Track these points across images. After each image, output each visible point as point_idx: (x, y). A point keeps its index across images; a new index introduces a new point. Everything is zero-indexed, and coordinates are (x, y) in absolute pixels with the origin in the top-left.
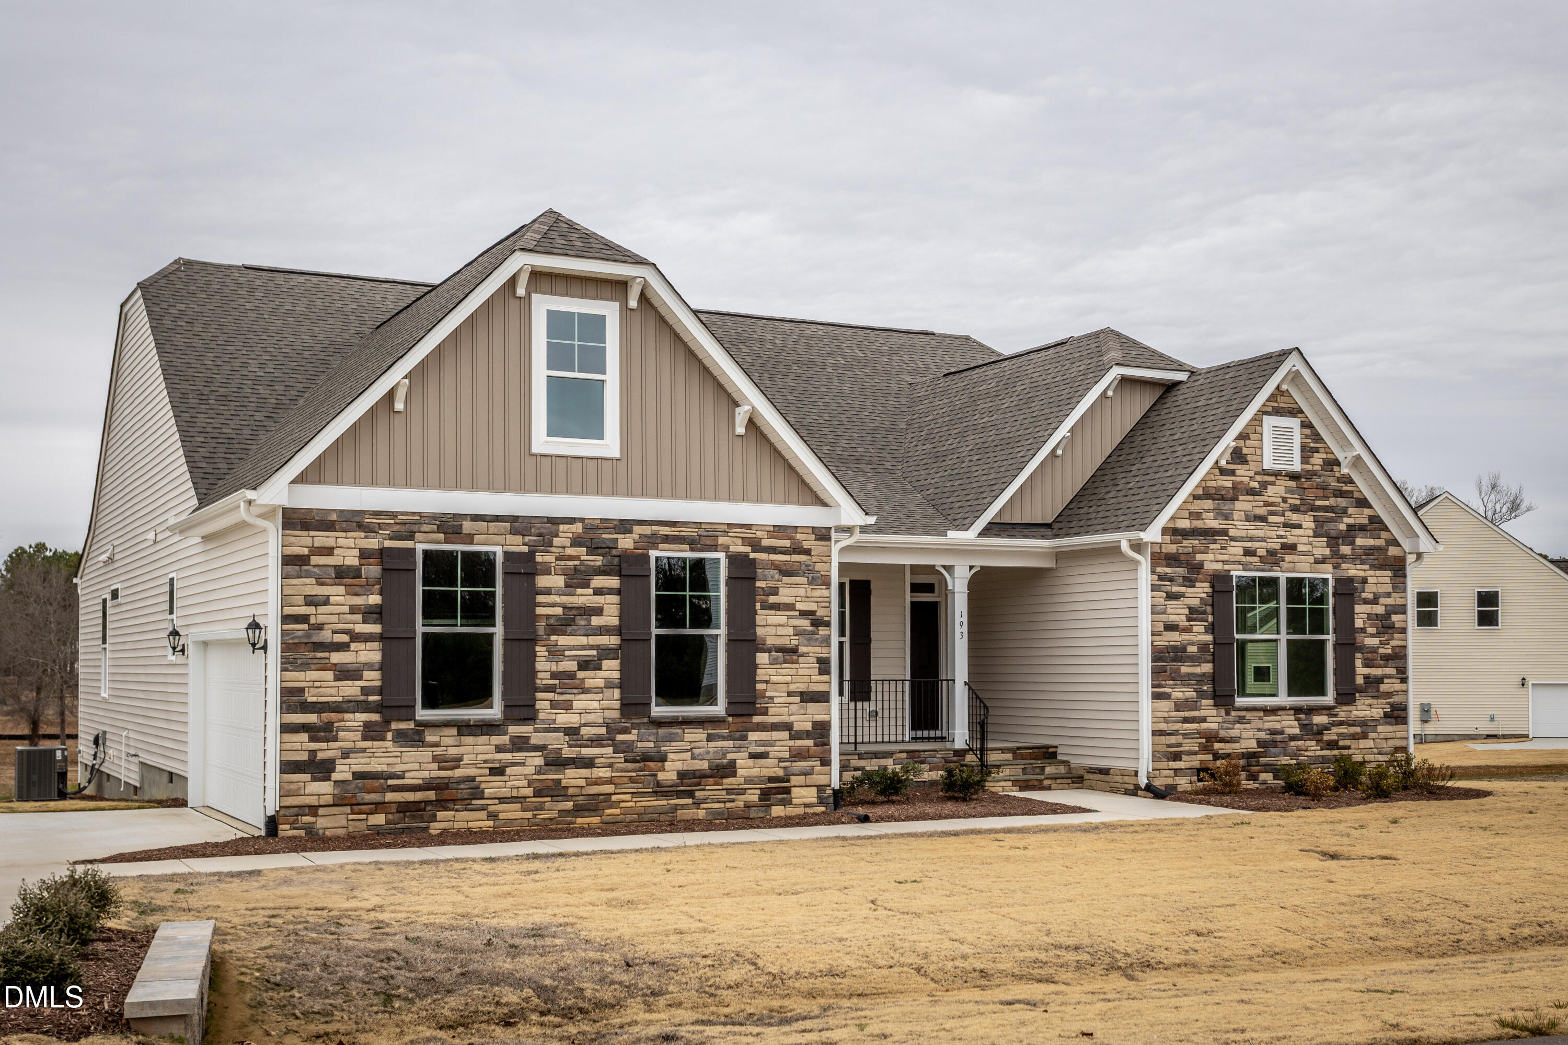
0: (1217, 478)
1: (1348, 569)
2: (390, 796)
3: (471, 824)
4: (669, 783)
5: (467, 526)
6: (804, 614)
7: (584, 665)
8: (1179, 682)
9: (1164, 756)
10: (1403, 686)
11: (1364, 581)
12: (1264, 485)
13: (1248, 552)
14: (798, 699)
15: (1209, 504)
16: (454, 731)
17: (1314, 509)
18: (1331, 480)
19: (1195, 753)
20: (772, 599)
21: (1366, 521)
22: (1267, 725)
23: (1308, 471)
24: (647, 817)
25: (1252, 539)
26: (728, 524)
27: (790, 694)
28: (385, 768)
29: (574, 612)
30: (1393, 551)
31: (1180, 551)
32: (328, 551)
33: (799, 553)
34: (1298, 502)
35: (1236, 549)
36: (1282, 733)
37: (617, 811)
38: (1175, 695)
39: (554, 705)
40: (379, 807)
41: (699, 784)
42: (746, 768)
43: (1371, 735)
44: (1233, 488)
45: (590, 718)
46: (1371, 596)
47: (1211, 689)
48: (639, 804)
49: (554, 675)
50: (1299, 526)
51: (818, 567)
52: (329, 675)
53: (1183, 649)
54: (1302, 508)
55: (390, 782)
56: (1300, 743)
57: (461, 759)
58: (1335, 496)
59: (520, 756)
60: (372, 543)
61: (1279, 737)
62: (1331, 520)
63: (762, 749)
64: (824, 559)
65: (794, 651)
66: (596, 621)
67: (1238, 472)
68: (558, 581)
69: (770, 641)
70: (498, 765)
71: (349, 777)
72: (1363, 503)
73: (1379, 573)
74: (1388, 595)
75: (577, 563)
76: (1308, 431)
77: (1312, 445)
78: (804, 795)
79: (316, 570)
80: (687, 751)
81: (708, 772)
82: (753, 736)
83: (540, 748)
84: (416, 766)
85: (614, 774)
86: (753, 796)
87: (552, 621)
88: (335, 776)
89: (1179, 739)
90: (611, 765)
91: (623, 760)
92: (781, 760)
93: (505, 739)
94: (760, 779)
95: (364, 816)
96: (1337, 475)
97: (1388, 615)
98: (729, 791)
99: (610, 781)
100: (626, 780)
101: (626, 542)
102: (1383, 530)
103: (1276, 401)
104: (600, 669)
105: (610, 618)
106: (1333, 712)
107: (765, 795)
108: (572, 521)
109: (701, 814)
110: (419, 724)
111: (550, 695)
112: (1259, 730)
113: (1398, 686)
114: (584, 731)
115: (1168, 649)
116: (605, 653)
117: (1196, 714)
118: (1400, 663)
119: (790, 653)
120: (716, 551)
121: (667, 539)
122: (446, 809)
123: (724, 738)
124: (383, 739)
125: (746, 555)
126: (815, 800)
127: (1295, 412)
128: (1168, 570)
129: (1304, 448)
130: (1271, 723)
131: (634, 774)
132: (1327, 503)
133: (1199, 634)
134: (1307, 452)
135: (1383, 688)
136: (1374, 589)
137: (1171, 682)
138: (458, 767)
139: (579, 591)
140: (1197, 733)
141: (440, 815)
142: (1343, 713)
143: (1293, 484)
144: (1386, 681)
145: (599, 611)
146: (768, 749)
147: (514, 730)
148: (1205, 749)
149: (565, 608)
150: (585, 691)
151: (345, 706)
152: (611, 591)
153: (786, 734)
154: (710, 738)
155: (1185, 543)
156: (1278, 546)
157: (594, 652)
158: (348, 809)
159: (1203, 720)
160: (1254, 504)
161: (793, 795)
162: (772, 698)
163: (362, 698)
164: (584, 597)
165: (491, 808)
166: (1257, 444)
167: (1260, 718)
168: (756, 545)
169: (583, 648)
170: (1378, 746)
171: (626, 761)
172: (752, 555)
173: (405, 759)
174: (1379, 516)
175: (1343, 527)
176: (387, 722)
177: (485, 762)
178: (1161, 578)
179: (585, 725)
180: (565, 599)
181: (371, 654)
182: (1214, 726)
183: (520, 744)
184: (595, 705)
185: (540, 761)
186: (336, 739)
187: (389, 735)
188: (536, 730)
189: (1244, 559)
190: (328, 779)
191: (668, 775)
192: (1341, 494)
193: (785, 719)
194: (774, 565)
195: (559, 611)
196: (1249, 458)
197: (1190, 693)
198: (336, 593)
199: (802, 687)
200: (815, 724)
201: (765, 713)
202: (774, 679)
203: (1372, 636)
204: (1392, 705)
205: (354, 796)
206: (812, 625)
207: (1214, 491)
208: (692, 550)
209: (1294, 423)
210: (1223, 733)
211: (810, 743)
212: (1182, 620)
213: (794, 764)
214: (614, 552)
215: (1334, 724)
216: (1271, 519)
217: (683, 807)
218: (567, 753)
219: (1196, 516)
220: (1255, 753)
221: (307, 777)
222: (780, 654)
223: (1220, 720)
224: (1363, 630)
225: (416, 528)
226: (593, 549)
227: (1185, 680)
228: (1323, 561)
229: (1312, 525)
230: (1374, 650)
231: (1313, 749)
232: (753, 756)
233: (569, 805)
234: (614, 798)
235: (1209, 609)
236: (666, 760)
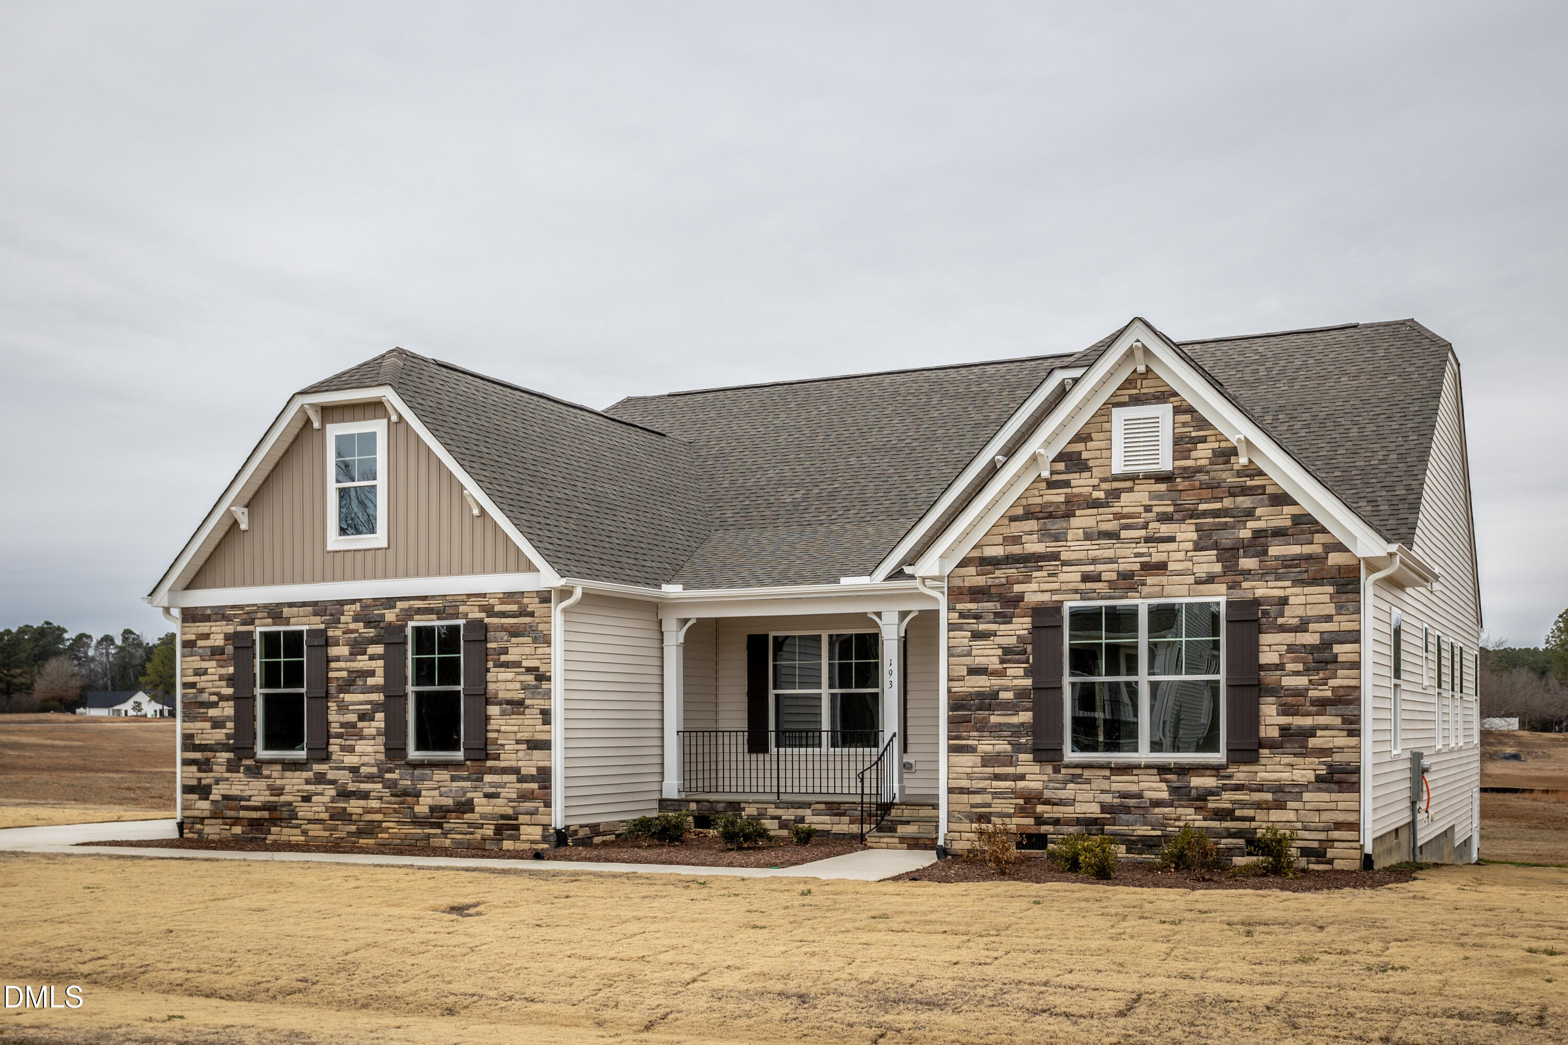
0: (1042, 493)
1: (1253, 588)
2: (243, 814)
3: (291, 838)
4: (422, 815)
5: (286, 612)
6: (529, 670)
7: (363, 717)
8: (985, 734)
9: (967, 817)
10: (1353, 741)
11: (1283, 601)
12: (1115, 494)
13: (1086, 578)
14: (524, 747)
15: (1032, 525)
16: (279, 767)
17: (1193, 514)
18: (1225, 475)
19: (1009, 816)
20: (503, 658)
21: (1288, 523)
22: (1115, 787)
23: (1185, 469)
24: (407, 842)
25: (1094, 561)
26: (468, 595)
27: (518, 742)
28: (239, 793)
29: (354, 675)
30: (1335, 559)
31: (989, 583)
32: (206, 636)
33: (525, 616)
34: (1170, 509)
35: (1072, 576)
36: (1139, 796)
37: (386, 836)
38: (980, 748)
39: (343, 748)
40: (237, 821)
41: (444, 817)
42: (482, 806)
43: (1290, 805)
44: (1067, 502)
45: (365, 759)
46: (1295, 621)
47: (1030, 742)
48: (402, 831)
49: (343, 725)
50: (1172, 539)
51: (541, 627)
52: (208, 725)
53: (995, 695)
54: (1176, 516)
55: (242, 803)
56: (1167, 810)
57: (283, 789)
58: (1233, 495)
59: (320, 788)
60: (230, 629)
61: (1132, 802)
62: (1225, 527)
63: (493, 790)
64: (545, 619)
65: (521, 702)
66: (370, 681)
67: (1073, 483)
68: (344, 650)
69: (501, 695)
70: (305, 794)
71: (219, 798)
72: (1282, 499)
73: (1307, 590)
74: (1328, 618)
75: (357, 635)
76: (1187, 418)
77: (1193, 434)
78: (531, 833)
79: (200, 651)
80: (435, 789)
81: (452, 808)
82: (488, 778)
83: (333, 782)
84: (256, 792)
85: (383, 805)
86: (489, 831)
87: (340, 682)
88: (212, 797)
89: (988, 798)
90: (380, 798)
91: (388, 794)
92: (510, 800)
93: (309, 774)
94: (492, 817)
95: (228, 827)
96: (1236, 467)
97: (1327, 643)
98: (470, 825)
99: (379, 811)
100: (391, 811)
101: (390, 616)
102: (1317, 532)
103: (1135, 388)
104: (373, 720)
105: (378, 680)
106: (1223, 773)
107: (499, 830)
108: (353, 602)
109: (448, 842)
110: (256, 762)
111: (339, 741)
112: (1103, 791)
113: (1342, 740)
114: (363, 770)
115: (970, 696)
116: (376, 707)
117: (1010, 770)
118: (1349, 710)
119: (517, 706)
120: (457, 618)
121: (420, 611)
122: (276, 826)
123: (467, 779)
124: (239, 772)
125: (481, 621)
126: (539, 838)
127: (1164, 395)
128: (972, 606)
129: (1178, 441)
130: (1122, 783)
131: (396, 806)
132: (1218, 506)
133: (1015, 677)
134: (1183, 445)
135: (1313, 742)
136: (1300, 611)
137: (975, 734)
138: (282, 794)
139: (359, 657)
140: (1012, 793)
141: (273, 829)
142: (1241, 774)
143: (1163, 487)
144: (1319, 733)
145: (372, 673)
146: (499, 790)
147: (317, 767)
148: (1022, 811)
149: (349, 671)
150: (362, 738)
151: (216, 747)
152: (379, 657)
153: (513, 778)
154: (453, 779)
155: (998, 573)
156: (1137, 567)
157: (369, 707)
158: (220, 821)
159: (1022, 777)
160: (1099, 518)
161: (521, 832)
162: (503, 745)
163: (225, 741)
164: (362, 663)
165: (303, 827)
166: (1103, 444)
167: (1105, 778)
168: (489, 611)
169: (361, 703)
170: (1303, 819)
171: (392, 795)
172: (487, 620)
173: (251, 787)
174: (1309, 514)
175: (1245, 534)
176: (240, 759)
177: (299, 791)
178: (962, 615)
179: (363, 765)
180: (349, 664)
181: (228, 709)
182: (1038, 785)
183: (320, 779)
184: (370, 749)
185: (333, 792)
186: (211, 771)
187: (242, 769)
188: (331, 768)
189: (1082, 586)
190: (207, 799)
191: (422, 808)
192: (1245, 491)
193: (513, 764)
194: (503, 628)
195: (344, 674)
196: (1091, 463)
197: (1003, 746)
198: (211, 665)
199: (526, 736)
200: (539, 769)
201: (497, 758)
202: (503, 728)
203: (1296, 673)
204: (1330, 766)
205: (222, 812)
206: (536, 680)
207: (1038, 509)
208: (439, 619)
209: (1164, 412)
210: (1047, 794)
211: (535, 786)
212: (993, 663)
213: (521, 804)
214: (382, 625)
215: (1225, 788)
216: (1124, 534)
217: (435, 835)
218: (352, 787)
219: (1016, 540)
220: (1097, 819)
221: (196, 797)
222: (508, 707)
223: (1045, 778)
224: (1280, 667)
225: (253, 616)
226: (368, 624)
227: (996, 731)
228: (1211, 579)
229: (1194, 536)
230: (1300, 693)
231: (1190, 816)
232: (487, 796)
233: (353, 828)
234: (384, 824)
235: (1029, 648)
236: (420, 796)
